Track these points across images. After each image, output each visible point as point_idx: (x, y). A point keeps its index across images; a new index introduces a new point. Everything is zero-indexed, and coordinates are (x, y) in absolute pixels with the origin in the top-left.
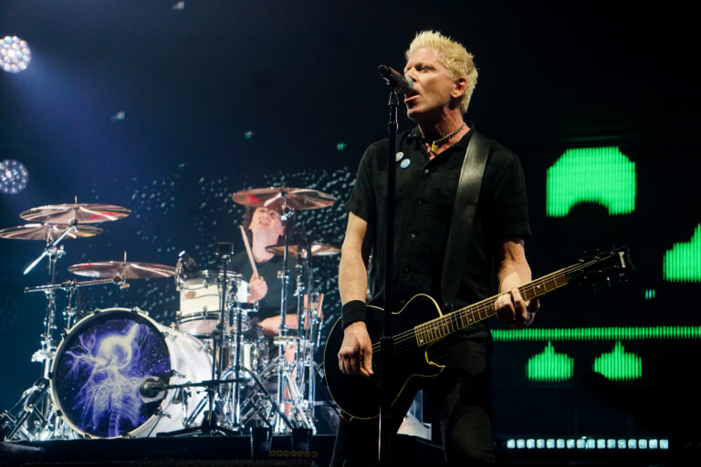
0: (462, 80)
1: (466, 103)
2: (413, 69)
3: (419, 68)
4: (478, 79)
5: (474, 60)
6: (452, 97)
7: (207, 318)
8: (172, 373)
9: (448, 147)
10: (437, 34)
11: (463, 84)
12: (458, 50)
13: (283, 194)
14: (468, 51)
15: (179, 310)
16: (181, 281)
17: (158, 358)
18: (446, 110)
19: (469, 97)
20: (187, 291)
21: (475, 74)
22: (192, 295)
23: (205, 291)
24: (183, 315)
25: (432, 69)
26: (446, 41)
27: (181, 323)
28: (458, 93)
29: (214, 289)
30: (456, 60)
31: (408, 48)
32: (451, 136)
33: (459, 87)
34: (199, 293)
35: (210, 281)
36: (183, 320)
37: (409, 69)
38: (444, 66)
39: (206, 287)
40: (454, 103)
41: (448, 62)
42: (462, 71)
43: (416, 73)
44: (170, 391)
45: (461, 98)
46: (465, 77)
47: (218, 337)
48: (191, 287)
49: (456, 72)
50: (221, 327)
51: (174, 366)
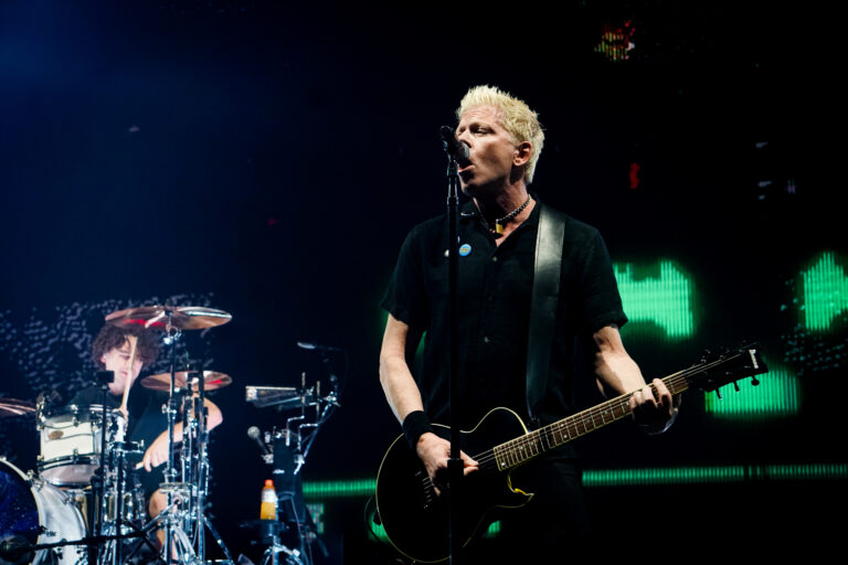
0: (527, 146)
1: (531, 172)
2: (468, 131)
3: (475, 129)
4: (544, 141)
5: (539, 119)
6: (514, 166)
7: (79, 463)
8: (41, 530)
9: (516, 226)
10: (494, 89)
11: (527, 150)
12: (520, 108)
13: (167, 312)
14: (531, 109)
15: (39, 454)
16: (43, 419)
17: (21, 512)
18: (508, 181)
19: (534, 165)
20: (51, 431)
21: (541, 136)
22: (57, 436)
23: (75, 430)
24: (45, 460)
25: (490, 131)
26: (504, 97)
27: (43, 470)
28: (522, 161)
29: (85, 427)
30: (518, 121)
31: (459, 105)
32: (518, 212)
33: (522, 154)
34: (66, 432)
35: (80, 417)
36: (45, 467)
37: (463, 130)
38: (504, 128)
39: (76, 425)
40: (517, 172)
41: (509, 123)
42: (526, 134)
43: (471, 136)
44: (37, 552)
45: (526, 166)
46: (530, 141)
47: (97, 485)
48: (57, 425)
49: (519, 136)
50: (100, 472)
51: (42, 522)
